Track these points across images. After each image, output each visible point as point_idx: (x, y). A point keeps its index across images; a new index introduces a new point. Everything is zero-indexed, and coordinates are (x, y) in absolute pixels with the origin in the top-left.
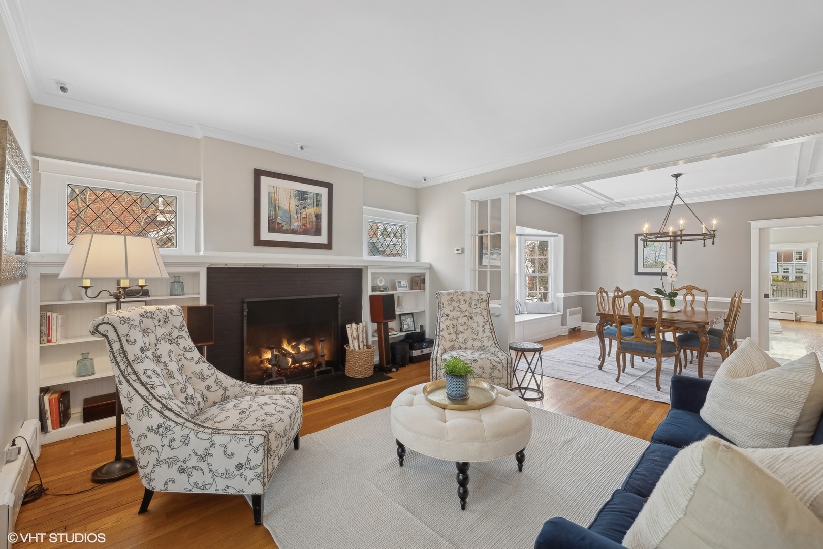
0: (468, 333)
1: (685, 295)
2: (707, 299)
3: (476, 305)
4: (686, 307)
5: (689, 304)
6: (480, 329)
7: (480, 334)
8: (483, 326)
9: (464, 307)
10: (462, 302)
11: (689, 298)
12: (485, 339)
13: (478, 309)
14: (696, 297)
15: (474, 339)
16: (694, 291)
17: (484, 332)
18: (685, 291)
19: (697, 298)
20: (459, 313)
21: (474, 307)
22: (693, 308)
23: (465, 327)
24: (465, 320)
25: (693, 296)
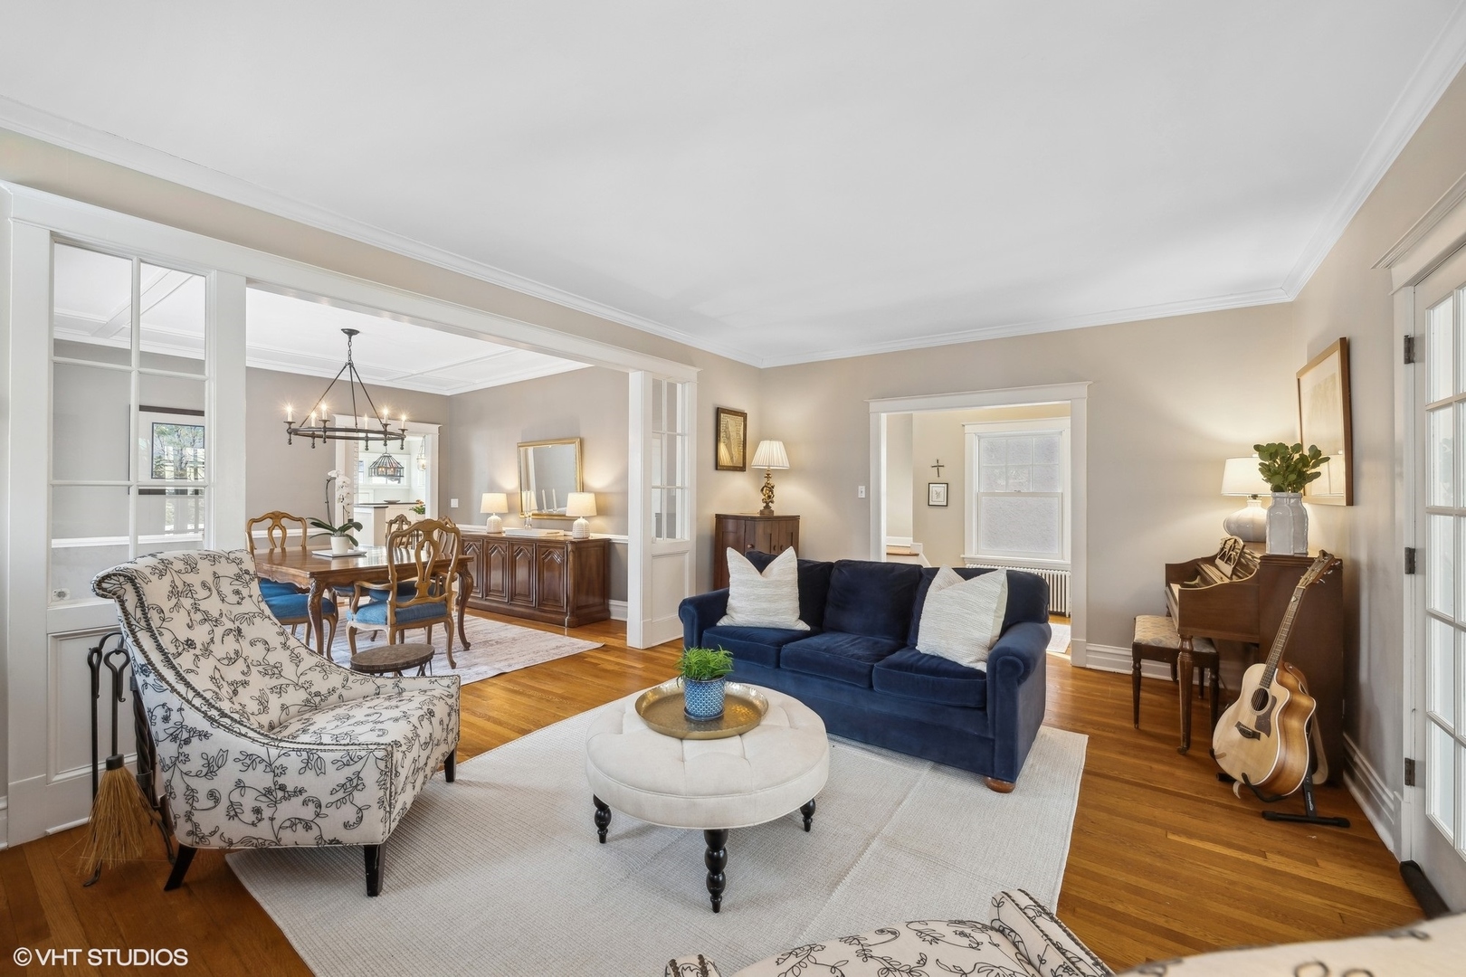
0: (258, 682)
1: (270, 530)
2: (305, 532)
3: (237, 592)
4: (272, 551)
5: (278, 543)
6: (279, 656)
7: (289, 671)
8: (285, 646)
9: (212, 605)
10: (202, 593)
11: (277, 533)
12: (315, 677)
13: (247, 601)
14: (288, 531)
15: (279, 690)
16: (284, 522)
17: (296, 659)
18: (269, 522)
19: (290, 532)
20: (207, 627)
21: (235, 599)
22: (283, 550)
23: (240, 665)
24: (231, 645)
25: (283, 529)
